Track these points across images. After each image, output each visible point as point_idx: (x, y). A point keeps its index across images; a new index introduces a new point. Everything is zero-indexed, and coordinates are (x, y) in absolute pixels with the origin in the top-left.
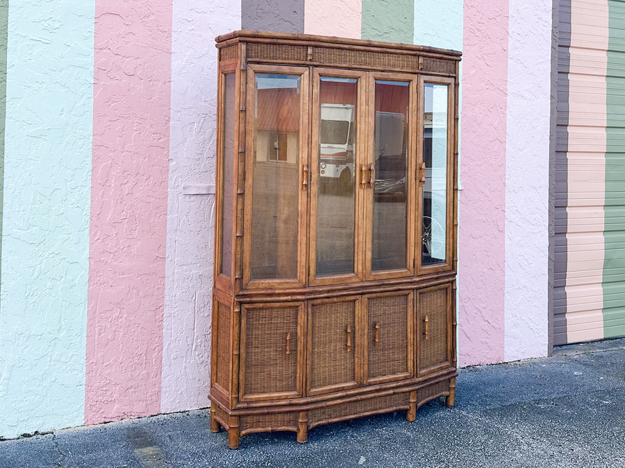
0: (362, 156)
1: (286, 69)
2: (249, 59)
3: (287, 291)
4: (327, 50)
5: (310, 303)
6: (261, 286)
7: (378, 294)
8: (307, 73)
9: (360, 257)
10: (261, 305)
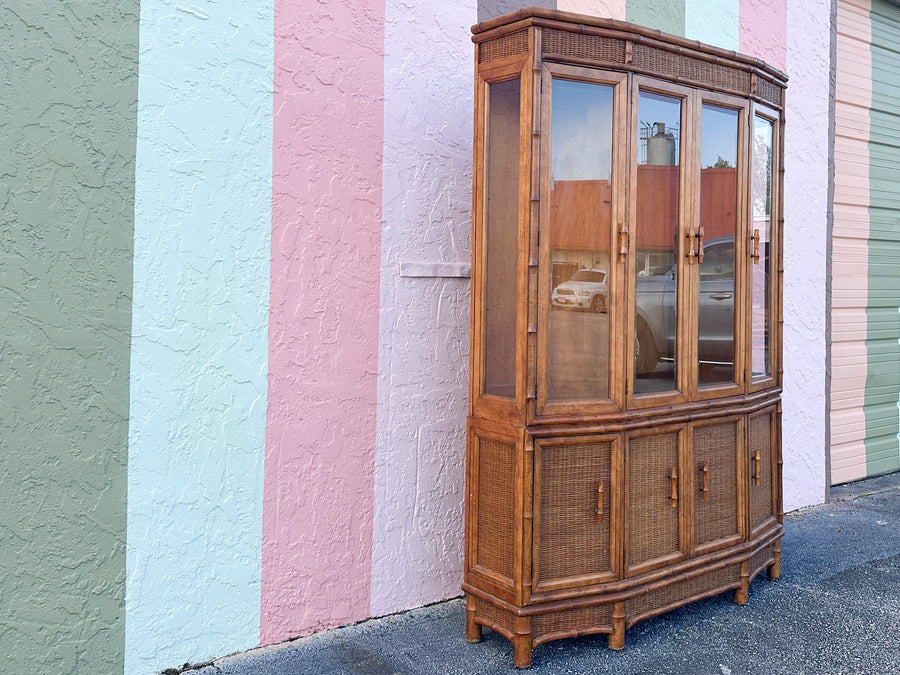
0: (688, 216)
1: (595, 74)
2: (546, 55)
3: (599, 417)
5: (628, 434)
6: (563, 411)
7: (706, 421)
8: (624, 82)
9: (685, 367)
10: (562, 440)
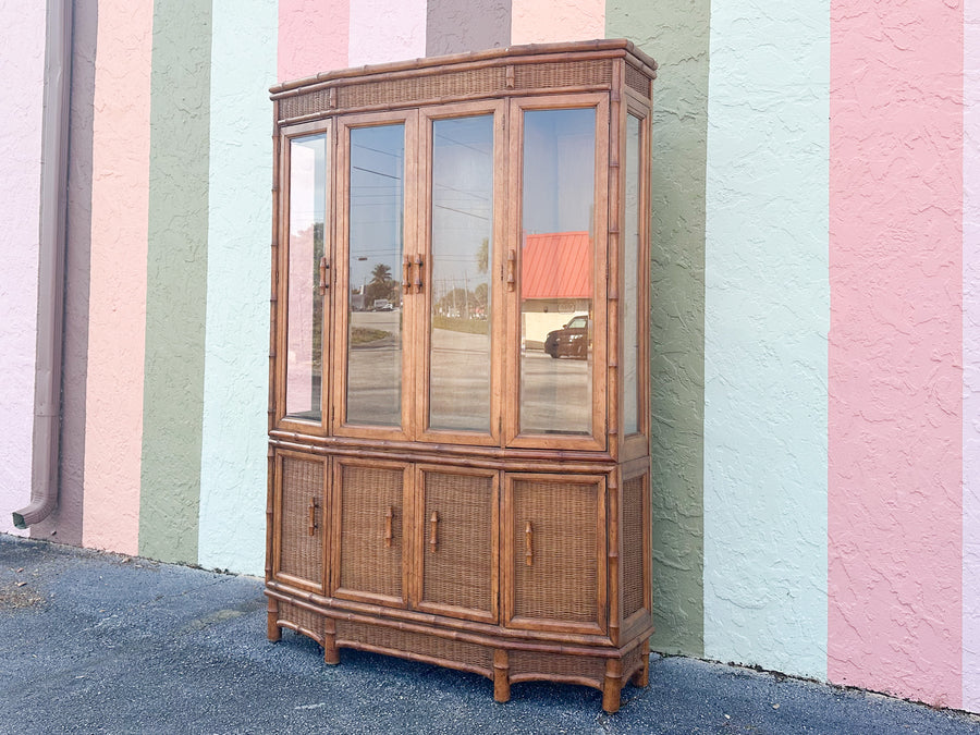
4: (358, 87)
